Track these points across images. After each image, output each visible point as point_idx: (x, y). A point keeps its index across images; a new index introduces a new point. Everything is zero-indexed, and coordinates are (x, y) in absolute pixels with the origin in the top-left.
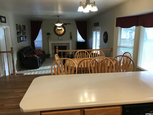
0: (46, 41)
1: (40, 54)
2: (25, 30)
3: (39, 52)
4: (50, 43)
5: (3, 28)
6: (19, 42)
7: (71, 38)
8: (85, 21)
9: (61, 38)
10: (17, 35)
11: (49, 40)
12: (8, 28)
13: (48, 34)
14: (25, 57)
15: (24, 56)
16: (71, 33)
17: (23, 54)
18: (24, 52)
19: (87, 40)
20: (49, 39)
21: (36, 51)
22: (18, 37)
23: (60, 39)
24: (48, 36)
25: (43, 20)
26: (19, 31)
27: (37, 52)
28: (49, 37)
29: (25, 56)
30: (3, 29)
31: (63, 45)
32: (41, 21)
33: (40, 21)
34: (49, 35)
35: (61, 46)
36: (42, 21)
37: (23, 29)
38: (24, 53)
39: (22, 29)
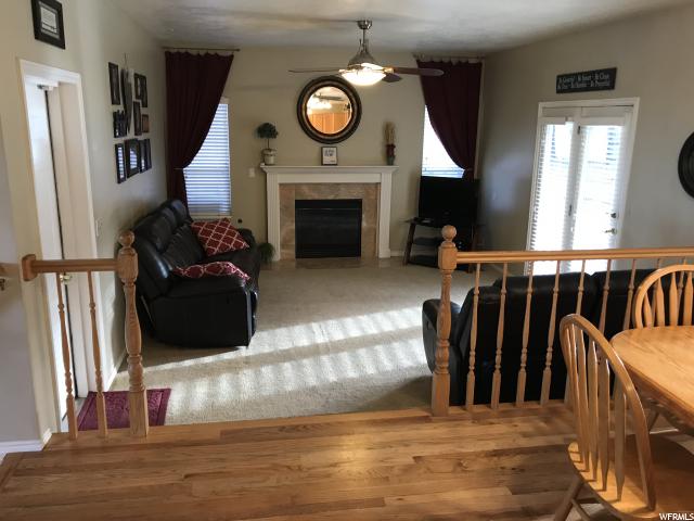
0: (252, 173)
1: (231, 246)
2: (145, 105)
3: (226, 239)
4: (275, 180)
5: (40, 87)
6: (124, 179)
7: (389, 154)
8: (472, 61)
9: (334, 158)
10: (115, 136)
11: (266, 169)
12: (74, 86)
13: (267, 131)
14: (165, 273)
15: (160, 272)
16: (389, 130)
17: (156, 258)
18: (159, 245)
19: (473, 167)
20: (272, 160)
21: (207, 233)
22: (117, 147)
23: (327, 159)
24: (262, 143)
25: (238, 50)
26: (121, 108)
27: (215, 236)
28: (270, 150)
29: (167, 268)
30: (42, 93)
31: (344, 195)
32: (229, 53)
33: (221, 53)
34: (271, 139)
35: (331, 197)
36: (232, 56)
37: (137, 97)
38: (156, 248)
39: (134, 99)
